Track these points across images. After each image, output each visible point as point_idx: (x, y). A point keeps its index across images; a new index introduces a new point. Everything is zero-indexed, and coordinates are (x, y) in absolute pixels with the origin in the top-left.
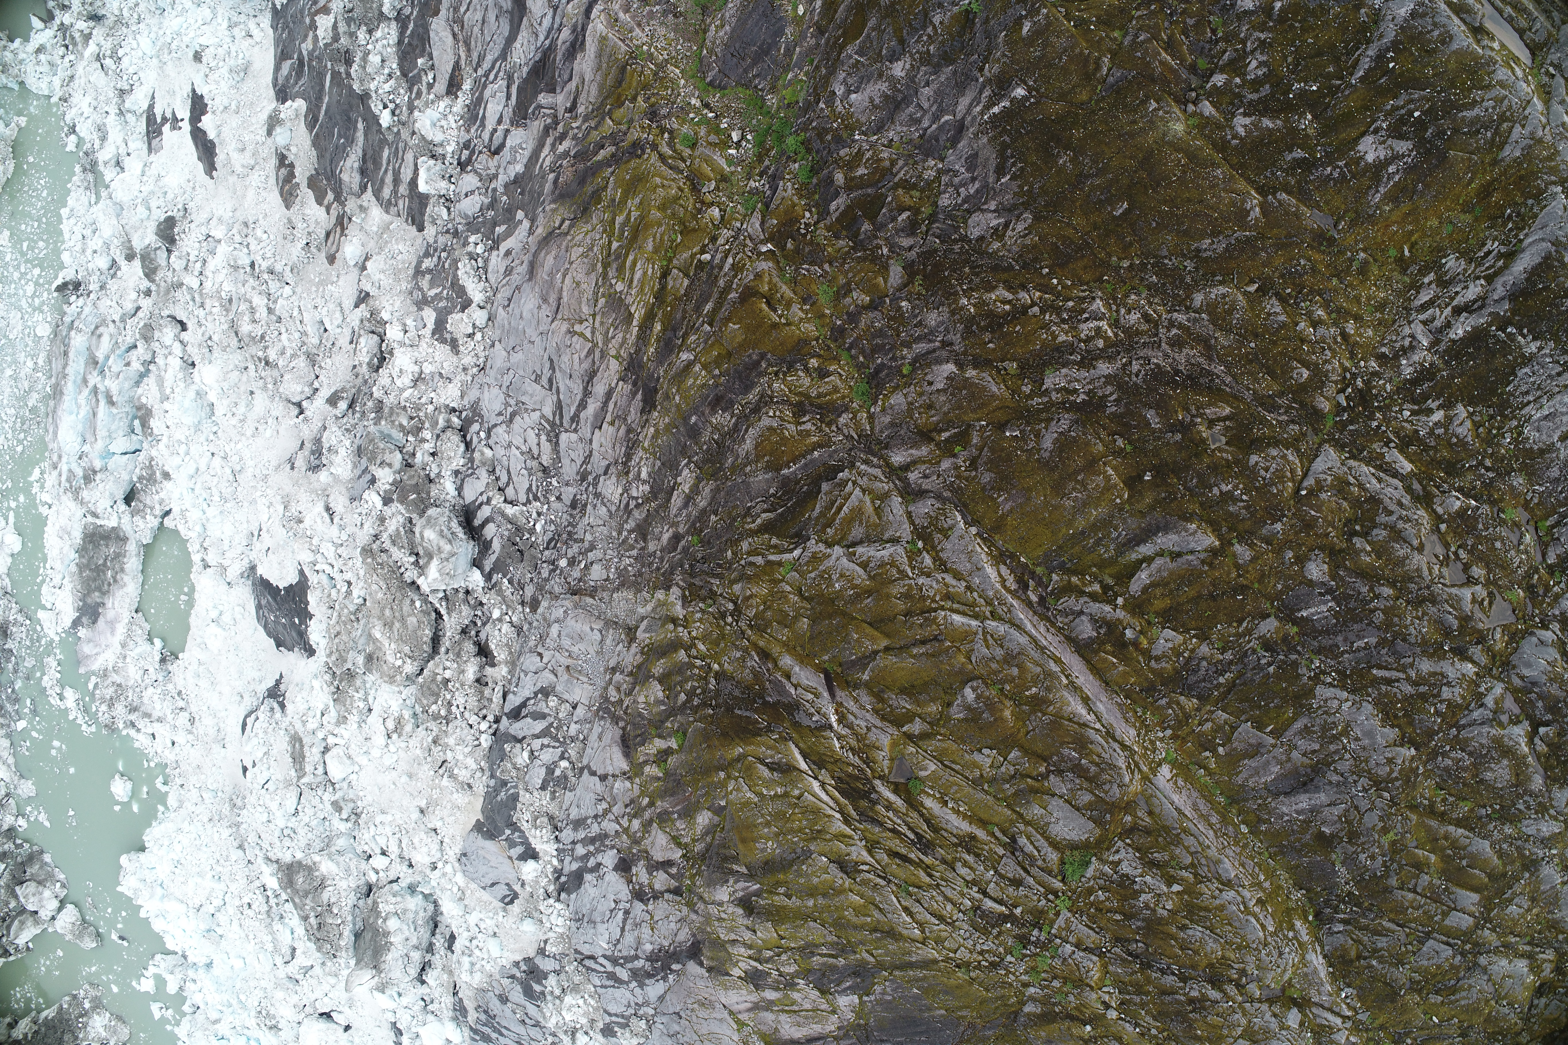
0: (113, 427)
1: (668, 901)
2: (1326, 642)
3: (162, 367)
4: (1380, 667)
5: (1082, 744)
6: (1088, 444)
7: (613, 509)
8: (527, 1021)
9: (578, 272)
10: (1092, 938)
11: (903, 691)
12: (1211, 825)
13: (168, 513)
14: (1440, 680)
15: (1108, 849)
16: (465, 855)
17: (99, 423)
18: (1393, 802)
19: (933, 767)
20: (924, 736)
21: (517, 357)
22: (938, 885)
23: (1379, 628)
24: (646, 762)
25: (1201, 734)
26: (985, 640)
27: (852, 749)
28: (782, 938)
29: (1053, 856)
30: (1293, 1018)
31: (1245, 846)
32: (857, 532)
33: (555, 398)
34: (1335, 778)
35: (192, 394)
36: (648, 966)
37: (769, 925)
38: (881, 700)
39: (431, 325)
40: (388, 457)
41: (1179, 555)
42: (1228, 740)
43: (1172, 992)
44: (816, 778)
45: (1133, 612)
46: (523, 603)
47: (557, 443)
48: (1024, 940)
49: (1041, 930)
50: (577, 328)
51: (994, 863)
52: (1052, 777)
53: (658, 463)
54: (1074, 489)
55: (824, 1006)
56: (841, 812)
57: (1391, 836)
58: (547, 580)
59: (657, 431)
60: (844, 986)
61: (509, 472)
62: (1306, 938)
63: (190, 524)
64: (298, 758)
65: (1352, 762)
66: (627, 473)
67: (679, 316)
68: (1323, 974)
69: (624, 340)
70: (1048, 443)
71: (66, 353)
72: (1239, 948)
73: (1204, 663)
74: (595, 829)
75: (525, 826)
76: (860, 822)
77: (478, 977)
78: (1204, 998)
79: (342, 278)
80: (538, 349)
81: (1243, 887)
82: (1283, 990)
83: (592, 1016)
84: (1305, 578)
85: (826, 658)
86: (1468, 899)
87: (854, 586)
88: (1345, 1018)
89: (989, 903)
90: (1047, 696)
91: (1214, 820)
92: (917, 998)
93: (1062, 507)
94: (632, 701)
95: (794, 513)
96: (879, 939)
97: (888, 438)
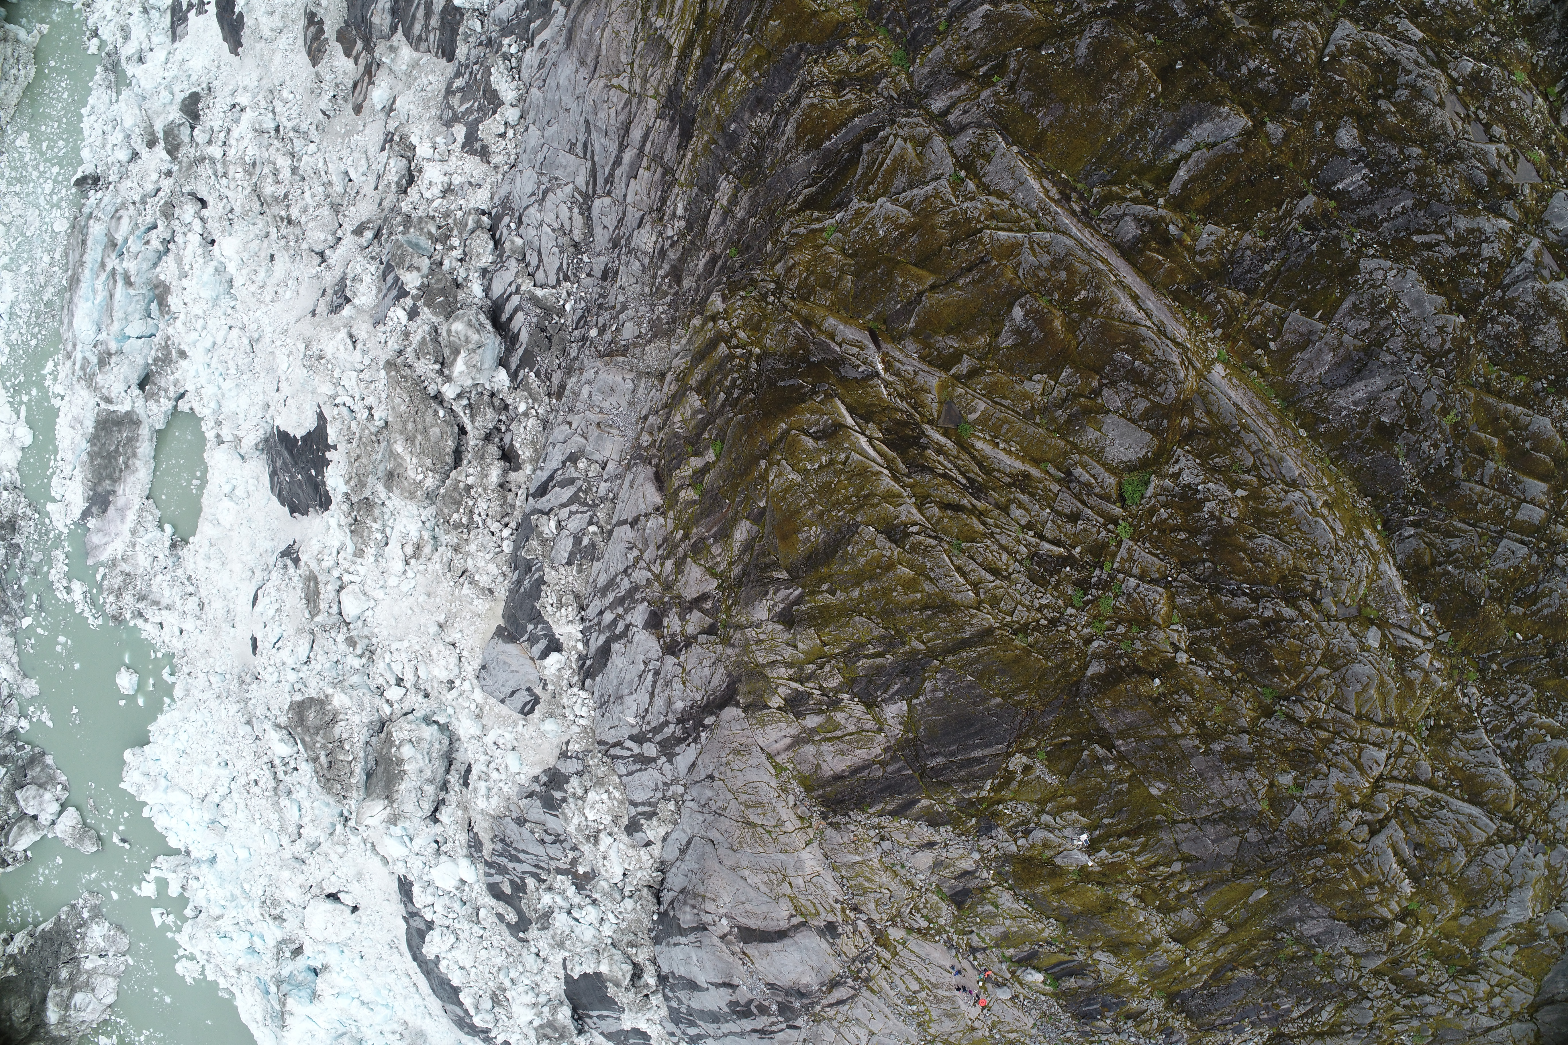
0: (130, 309)
1: (701, 644)
2: (1364, 212)
3: (182, 246)
4: (1419, 232)
5: (1134, 344)
6: (1120, 41)
7: (647, 260)
8: (548, 839)
9: (618, 22)
10: (1155, 565)
11: (950, 331)
12: (1270, 425)
13: (182, 396)
14: (1477, 237)
15: (1167, 462)
16: (484, 667)
17: (116, 303)
18: (1449, 380)
19: (982, 406)
20: (974, 373)
21: (550, 131)
22: (992, 533)
23: (1413, 190)
24: (681, 487)
25: (1252, 329)
26: (1032, 249)
27: (900, 395)
28: (825, 644)
29: (1111, 480)
30: (1373, 638)
31: (1306, 450)
32: (900, 181)
33: (589, 164)
34: (1389, 358)
35: (210, 269)
36: (679, 732)
37: (812, 631)
38: (928, 346)
39: (461, 139)
40: (416, 261)
41: (1215, 144)
42: (1278, 334)
43: (1244, 615)
44: (863, 433)
45: (1174, 211)
46: (549, 395)
47: (589, 218)
48: (1083, 585)
49: (1102, 568)
50: (615, 81)
51: (1049, 500)
52: (1105, 390)
53: (696, 189)
54: (1110, 90)
55: (870, 725)
56: (889, 468)
57: (1451, 418)
58: (576, 359)
59: (695, 156)
60: (892, 691)
61: (540, 253)
62: (1377, 547)
63: (205, 401)
64: (312, 598)
65: (1403, 337)
66: (662, 219)
67: (718, 38)
68: (1398, 587)
69: (663, 73)
70: (1082, 49)
71: (84, 242)
72: (1311, 556)
73: (1248, 252)
74: (625, 585)
75: (549, 613)
76: (909, 477)
77: (494, 801)
78: (1279, 617)
79: (368, 127)
80: (574, 116)
81: (1308, 486)
82: (1359, 610)
83: (618, 811)
84: (1337, 147)
85: (870, 316)
86: (1538, 488)
87: (898, 227)
88: (1426, 639)
89: (1047, 546)
90: (1096, 297)
91: (1272, 419)
92: (971, 686)
93: (1100, 111)
94: (666, 430)
95: (835, 182)
96: (930, 618)
97: (927, 86)
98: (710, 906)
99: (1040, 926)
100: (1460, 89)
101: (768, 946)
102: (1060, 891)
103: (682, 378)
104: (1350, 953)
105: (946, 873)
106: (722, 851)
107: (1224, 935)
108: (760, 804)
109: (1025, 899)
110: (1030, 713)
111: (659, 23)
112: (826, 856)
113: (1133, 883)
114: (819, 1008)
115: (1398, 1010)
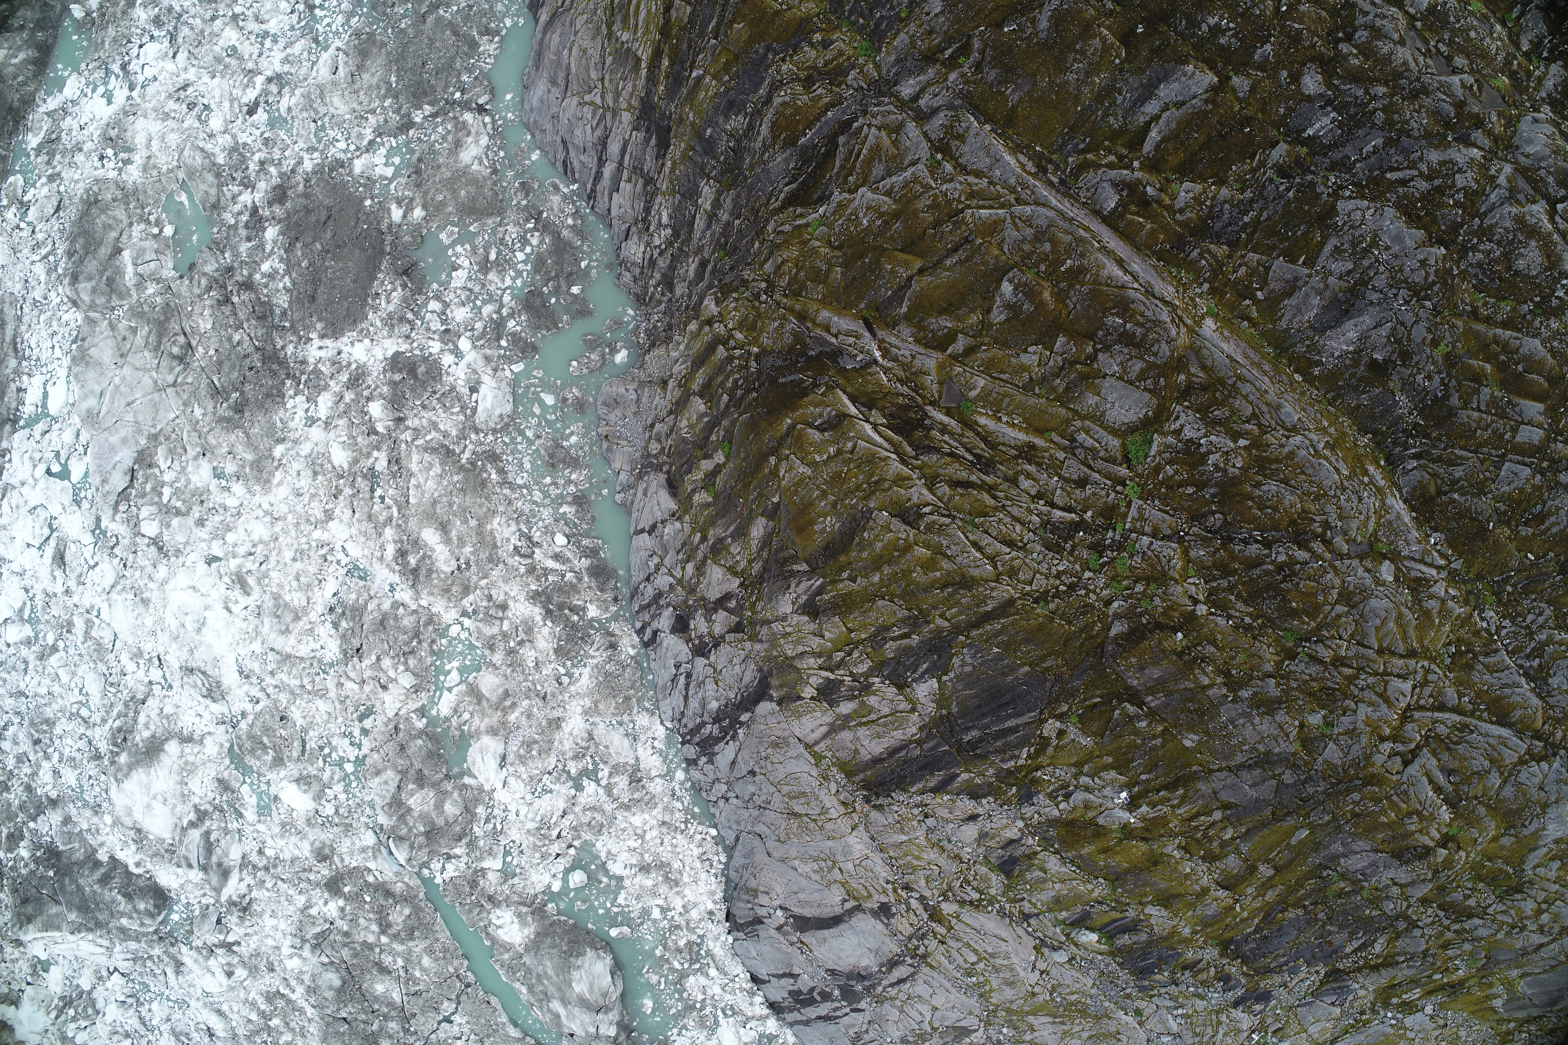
1: (730, 643)
2: (1336, 155)
4: (1392, 169)
5: (1124, 307)
6: (1080, 11)
7: (637, 271)
9: (584, 39)
10: (1166, 521)
11: (941, 312)
12: (1265, 373)
14: (1450, 168)
15: (1168, 420)
18: (1436, 311)
19: (981, 382)
20: (970, 351)
22: (1003, 506)
23: (1382, 129)
24: (694, 491)
25: (1238, 281)
26: (1015, 224)
27: (899, 380)
28: (851, 631)
29: (1115, 443)
30: (1387, 572)
31: (1303, 394)
32: (878, 169)
34: (1375, 297)
36: (716, 732)
37: (837, 619)
38: (922, 329)
41: (1183, 103)
42: (1264, 284)
43: (1258, 562)
44: (867, 421)
45: (1150, 172)
48: (1098, 548)
49: (1114, 530)
50: (587, 98)
51: (1056, 468)
52: (1100, 355)
53: (678, 196)
54: (1075, 60)
55: (904, 706)
56: (896, 452)
57: (1442, 348)
59: (674, 164)
60: (921, 670)
62: (1382, 483)
65: (1387, 274)
66: (648, 229)
67: (685, 47)
68: (1407, 519)
69: (635, 86)
70: (1044, 23)
72: (1317, 498)
73: (1227, 206)
74: (649, 592)
76: (916, 459)
78: (1292, 561)
80: (550, 136)
81: (1309, 430)
82: (1371, 545)
84: (1303, 94)
85: (863, 305)
86: (1533, 409)
87: (881, 215)
88: (1439, 568)
89: (1058, 514)
90: (1082, 265)
91: (1266, 367)
92: (999, 658)
93: (1067, 83)
94: (674, 436)
95: (815, 178)
96: (951, 595)
97: (896, 74)
98: (763, 899)
99: (1090, 887)
100: (1418, 24)
101: (825, 932)
102: (1105, 851)
103: (684, 383)
104: (1395, 884)
105: (992, 843)
106: (771, 844)
107: (1270, 878)
108: (803, 794)
109: (1072, 862)
110: (1058, 678)
111: (625, 36)
112: (873, 838)
113: (1177, 835)
114: (880, 989)
115: (1449, 935)
